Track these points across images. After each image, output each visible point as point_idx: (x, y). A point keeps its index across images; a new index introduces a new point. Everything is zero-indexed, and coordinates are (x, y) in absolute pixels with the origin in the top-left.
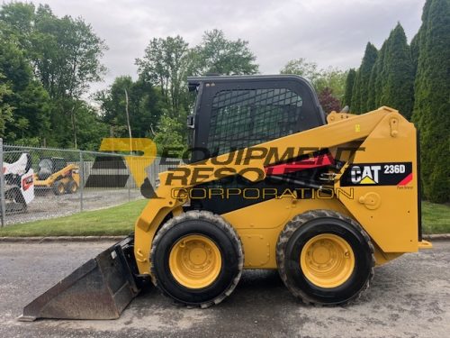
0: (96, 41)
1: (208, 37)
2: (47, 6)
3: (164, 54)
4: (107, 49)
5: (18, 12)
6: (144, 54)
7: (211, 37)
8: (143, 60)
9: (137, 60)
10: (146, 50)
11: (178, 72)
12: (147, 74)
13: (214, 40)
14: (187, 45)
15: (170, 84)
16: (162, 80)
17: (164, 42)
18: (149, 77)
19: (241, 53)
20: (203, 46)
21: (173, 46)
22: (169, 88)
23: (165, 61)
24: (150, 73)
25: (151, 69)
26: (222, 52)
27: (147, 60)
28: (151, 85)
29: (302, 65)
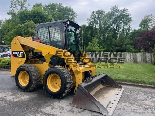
0: (74, 14)
1: (112, 9)
2: (61, 4)
3: (97, 16)
4: (78, 16)
5: (52, 6)
6: (90, 17)
7: (113, 8)
8: (90, 18)
9: (88, 19)
10: (91, 15)
11: (101, 22)
12: (91, 23)
13: (115, 9)
14: (105, 12)
15: (98, 26)
16: (95, 25)
17: (97, 12)
18: (92, 24)
19: (125, 14)
20: (110, 12)
21: (100, 13)
22: (98, 27)
23: (97, 18)
24: (92, 23)
25: (92, 22)
26: (117, 14)
27: (91, 19)
28: (92, 27)
29: (152, 17)
